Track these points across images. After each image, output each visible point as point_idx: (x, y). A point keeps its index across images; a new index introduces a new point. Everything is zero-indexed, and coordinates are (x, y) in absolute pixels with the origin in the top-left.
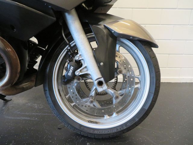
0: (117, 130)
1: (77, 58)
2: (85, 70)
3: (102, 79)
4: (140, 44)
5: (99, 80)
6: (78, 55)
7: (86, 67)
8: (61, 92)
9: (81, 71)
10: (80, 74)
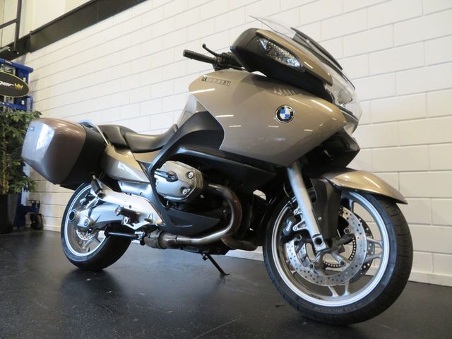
0: (344, 310)
1: (295, 212)
2: (304, 225)
3: (321, 236)
4: (373, 198)
5: (318, 237)
6: (297, 209)
7: (304, 222)
8: (280, 254)
9: (299, 226)
10: (298, 229)
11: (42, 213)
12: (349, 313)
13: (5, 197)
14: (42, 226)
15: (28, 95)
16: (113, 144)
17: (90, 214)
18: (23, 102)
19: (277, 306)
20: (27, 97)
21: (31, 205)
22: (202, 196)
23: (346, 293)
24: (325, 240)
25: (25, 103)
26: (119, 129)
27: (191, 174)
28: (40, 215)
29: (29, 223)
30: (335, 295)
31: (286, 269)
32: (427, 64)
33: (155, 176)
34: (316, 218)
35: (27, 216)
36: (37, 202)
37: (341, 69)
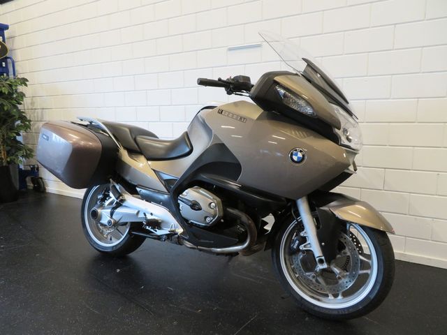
1: (302, 234)
2: (309, 246)
3: (323, 258)
5: (321, 258)
6: (304, 232)
7: (310, 243)
8: (287, 262)
9: (305, 246)
10: (304, 249)
11: (42, 177)
12: (342, 315)
13: (7, 168)
14: (45, 189)
15: (8, 55)
16: (125, 148)
17: (112, 214)
18: (4, 64)
19: (283, 298)
20: (7, 58)
21: (30, 169)
22: (222, 221)
23: (340, 297)
24: (326, 261)
25: (6, 64)
26: (127, 130)
27: (213, 204)
28: (41, 178)
29: (30, 185)
30: (331, 297)
31: (292, 274)
32: (423, 71)
33: (179, 201)
34: (320, 242)
35: (28, 179)
36: (36, 166)
37: (347, 103)
